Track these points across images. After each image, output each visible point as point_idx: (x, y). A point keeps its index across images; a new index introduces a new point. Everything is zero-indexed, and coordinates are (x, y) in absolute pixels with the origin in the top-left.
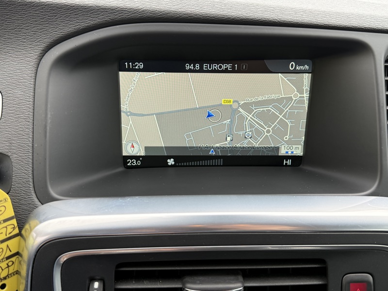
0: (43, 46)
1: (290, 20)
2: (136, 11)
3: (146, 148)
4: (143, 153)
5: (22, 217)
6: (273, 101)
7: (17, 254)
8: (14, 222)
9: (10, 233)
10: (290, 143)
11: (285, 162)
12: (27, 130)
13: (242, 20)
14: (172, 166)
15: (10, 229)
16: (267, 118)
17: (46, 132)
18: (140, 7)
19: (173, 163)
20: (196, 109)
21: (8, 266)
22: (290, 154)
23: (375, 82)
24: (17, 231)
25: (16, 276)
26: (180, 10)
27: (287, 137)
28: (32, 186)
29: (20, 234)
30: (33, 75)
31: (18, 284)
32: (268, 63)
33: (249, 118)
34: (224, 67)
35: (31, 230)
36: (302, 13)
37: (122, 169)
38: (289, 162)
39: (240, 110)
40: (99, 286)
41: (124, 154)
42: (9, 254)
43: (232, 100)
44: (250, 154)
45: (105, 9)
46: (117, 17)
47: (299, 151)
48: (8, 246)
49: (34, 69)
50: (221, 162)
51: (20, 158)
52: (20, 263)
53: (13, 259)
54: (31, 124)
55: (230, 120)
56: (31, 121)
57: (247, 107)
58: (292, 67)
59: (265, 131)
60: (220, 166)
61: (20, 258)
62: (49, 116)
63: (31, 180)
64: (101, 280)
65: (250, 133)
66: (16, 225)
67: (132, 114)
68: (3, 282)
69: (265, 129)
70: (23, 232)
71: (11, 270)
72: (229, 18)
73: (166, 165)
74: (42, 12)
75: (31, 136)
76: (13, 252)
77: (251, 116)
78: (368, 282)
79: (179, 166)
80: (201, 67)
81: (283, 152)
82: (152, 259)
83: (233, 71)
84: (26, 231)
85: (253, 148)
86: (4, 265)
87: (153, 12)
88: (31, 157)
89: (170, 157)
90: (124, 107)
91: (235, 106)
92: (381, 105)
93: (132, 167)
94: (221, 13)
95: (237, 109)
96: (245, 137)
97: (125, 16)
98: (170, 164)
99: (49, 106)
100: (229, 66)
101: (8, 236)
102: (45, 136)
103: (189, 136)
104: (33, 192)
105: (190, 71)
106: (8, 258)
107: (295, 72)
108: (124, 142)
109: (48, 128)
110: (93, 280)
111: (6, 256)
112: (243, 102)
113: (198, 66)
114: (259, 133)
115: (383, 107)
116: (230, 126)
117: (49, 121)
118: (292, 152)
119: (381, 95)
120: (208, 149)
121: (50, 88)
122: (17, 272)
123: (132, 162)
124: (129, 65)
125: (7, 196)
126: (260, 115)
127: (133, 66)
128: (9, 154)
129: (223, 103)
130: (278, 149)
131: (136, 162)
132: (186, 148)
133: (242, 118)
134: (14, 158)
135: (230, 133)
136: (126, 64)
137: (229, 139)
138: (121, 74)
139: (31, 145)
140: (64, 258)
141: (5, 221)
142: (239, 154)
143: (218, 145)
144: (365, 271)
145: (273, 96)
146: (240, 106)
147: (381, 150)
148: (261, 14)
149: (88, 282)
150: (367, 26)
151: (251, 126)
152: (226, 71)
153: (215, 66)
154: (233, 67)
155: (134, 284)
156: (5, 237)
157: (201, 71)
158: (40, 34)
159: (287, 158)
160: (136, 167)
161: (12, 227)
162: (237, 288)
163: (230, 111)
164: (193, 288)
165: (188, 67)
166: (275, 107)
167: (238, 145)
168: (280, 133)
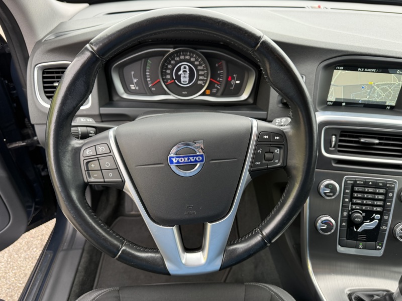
2: (353, 52)
3: (336, 99)
4: (334, 100)
6: (388, 84)
10: (391, 100)
11: (387, 108)
14: (344, 106)
16: (384, 90)
20: (358, 85)
22: (390, 105)
27: (390, 98)
30: (315, 71)
32: (390, 70)
34: (372, 70)
38: (389, 108)
39: (375, 86)
40: (335, 137)
41: (328, 100)
43: (373, 83)
44: (375, 103)
46: (346, 53)
47: (393, 104)
50: (363, 106)
55: (370, 90)
57: (378, 86)
58: (398, 72)
59: (383, 95)
64: (335, 135)
65: (377, 95)
67: (334, 85)
73: (341, 105)
77: (378, 89)
79: (346, 106)
81: (387, 104)
83: (376, 72)
85: (376, 101)
89: (343, 102)
90: (332, 83)
91: (373, 85)
93: (329, 105)
96: (374, 97)
97: (349, 53)
100: (374, 70)
103: (353, 95)
105: (360, 71)
107: (399, 74)
108: (329, 95)
110: (333, 135)
112: (376, 84)
113: (363, 70)
114: (380, 96)
116: (370, 92)
120: (359, 100)
123: (329, 103)
126: (381, 89)
127: (339, 68)
129: (369, 84)
130: (386, 102)
131: (331, 103)
132: (350, 100)
133: (375, 90)
135: (369, 94)
136: (337, 68)
137: (368, 97)
138: (335, 70)
140: (327, 127)
142: (370, 103)
143: (363, 99)
145: (389, 82)
149: (331, 135)
151: (378, 93)
152: (373, 72)
153: (369, 70)
155: (344, 138)
157: (364, 71)
159: (388, 106)
160: (331, 105)
162: (377, 141)
163: (371, 87)
164: (362, 140)
165: (359, 69)
166: (388, 86)
167: (371, 100)
168: (388, 96)
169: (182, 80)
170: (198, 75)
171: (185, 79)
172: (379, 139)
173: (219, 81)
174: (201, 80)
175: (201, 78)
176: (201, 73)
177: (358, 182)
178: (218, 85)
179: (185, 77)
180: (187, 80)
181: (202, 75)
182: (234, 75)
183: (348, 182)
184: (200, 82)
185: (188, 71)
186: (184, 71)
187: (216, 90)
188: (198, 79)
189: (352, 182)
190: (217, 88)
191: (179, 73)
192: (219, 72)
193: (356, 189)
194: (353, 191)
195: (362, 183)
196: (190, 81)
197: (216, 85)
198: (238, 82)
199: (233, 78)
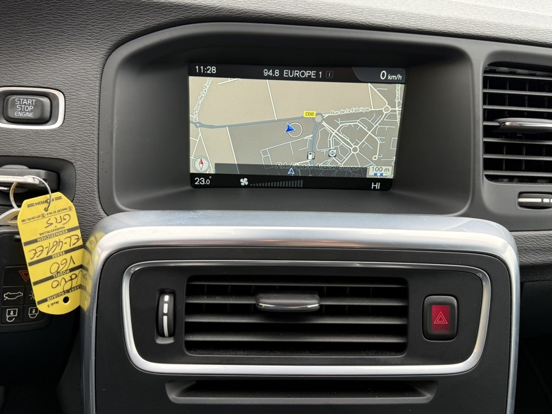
0: (110, 44)
1: (379, 23)
2: (212, 9)
3: (217, 166)
4: (212, 171)
5: (87, 229)
6: (361, 114)
7: (81, 267)
8: (78, 232)
9: (74, 244)
10: (378, 163)
11: (373, 185)
12: (92, 136)
13: (327, 21)
14: (245, 186)
15: (74, 241)
16: (354, 134)
17: (112, 139)
18: (217, 5)
19: (247, 183)
20: (274, 121)
21: (72, 279)
22: (379, 176)
23: (471, 94)
24: (80, 243)
25: (79, 290)
26: (259, 9)
27: (376, 156)
28: (97, 196)
29: (83, 246)
30: (99, 76)
31: (82, 298)
32: (357, 71)
33: (334, 134)
34: (307, 74)
35: (97, 242)
36: (393, 16)
37: (189, 188)
38: (378, 186)
39: (324, 123)
40: (170, 299)
41: (192, 171)
42: (72, 266)
43: (315, 113)
44: (335, 174)
45: (179, 6)
46: (192, 15)
47: (388, 173)
48: (71, 258)
49: (99, 70)
50: (301, 183)
51: (84, 166)
52: (84, 276)
53: (77, 272)
54: (96, 129)
55: (311, 136)
56: (96, 126)
57: (331, 121)
58: (383, 76)
59: (352, 149)
60: (300, 188)
61: (85, 272)
62: (115, 121)
63: (96, 190)
64: (172, 293)
65: (335, 151)
66: (80, 236)
67: (202, 125)
68: (67, 295)
69: (352, 146)
70: (88, 244)
71: (75, 283)
72: (313, 19)
73: (239, 185)
74: (110, 7)
75: (96, 143)
76: (77, 264)
77: (335, 131)
78: (452, 305)
79: (253, 187)
80: (281, 73)
81: (371, 174)
82: (225, 273)
83: (317, 79)
84: (91, 243)
85: (337, 168)
86: (67, 277)
87: (230, 10)
88: (96, 165)
89: (243, 177)
90: (194, 116)
91: (318, 119)
92: (477, 119)
93: (200, 186)
94: (305, 13)
95: (320, 123)
96: (329, 156)
97: (199, 14)
98: (243, 184)
99: (115, 111)
100: (312, 73)
101: (72, 247)
102: (112, 144)
103: (265, 153)
104: (98, 202)
105: (269, 78)
106: (72, 270)
107: (387, 82)
108: (192, 158)
109: (114, 134)
110: (163, 292)
111: (70, 268)
112: (327, 115)
113: (277, 73)
114: (345, 151)
115: (479, 122)
116: (313, 142)
117: (115, 127)
118: (382, 175)
119: (477, 108)
120: (287, 168)
121: (117, 90)
122: (81, 287)
123: (200, 181)
124: (200, 69)
125: (71, 204)
126: (346, 131)
127: (204, 70)
128: (73, 161)
129: (305, 116)
130: (365, 170)
131: (205, 182)
132: (262, 166)
133: (326, 133)
134: (77, 165)
135: (312, 150)
136: (197, 67)
137: (310, 157)
138: (191, 78)
139: (96, 152)
140: (135, 268)
141: (70, 230)
142: (321, 175)
143: (298, 164)
144: (450, 293)
145: (361, 110)
146: (324, 119)
147: (474, 168)
148: (348, 16)
149: (157, 295)
150: (465, 32)
151: (336, 143)
152: (309, 79)
153: (297, 73)
154: (317, 75)
155: (205, 299)
156: (69, 248)
157: (281, 78)
158: (107, 31)
159: (375, 180)
160: (205, 186)
161: (75, 238)
162: (313, 304)
163: (312, 125)
164: (267, 303)
165: (266, 73)
166: (364, 122)
167: (321, 165)
168: (368, 151)
172: (322, 294)
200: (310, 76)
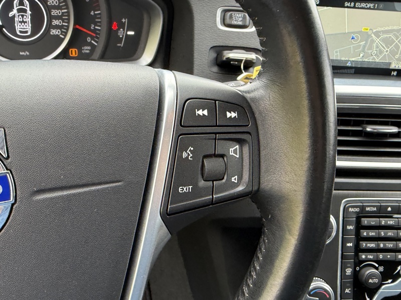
6: (394, 30)
10: (398, 60)
11: (392, 73)
16: (388, 42)
20: (345, 33)
22: (397, 68)
27: (398, 56)
32: (396, 5)
33: (377, 41)
34: (369, 6)
38: (395, 73)
39: (373, 35)
43: (369, 28)
44: (372, 66)
50: (353, 71)
55: (364, 42)
57: (377, 34)
59: (385, 51)
60: (352, 74)
65: (376, 52)
69: (385, 49)
77: (378, 40)
80: (355, 5)
81: (392, 67)
83: (374, 9)
85: (375, 62)
91: (370, 32)
95: (370, 35)
96: (372, 55)
100: (372, 5)
103: (337, 52)
105: (348, 7)
112: (375, 30)
113: (353, 4)
114: (381, 52)
116: (364, 46)
118: (395, 67)
120: (347, 61)
126: (384, 40)
129: (363, 30)
130: (390, 64)
133: (373, 41)
135: (363, 51)
137: (361, 55)
142: (365, 66)
143: (353, 59)
145: (395, 28)
146: (373, 33)
151: (377, 47)
152: (370, 8)
153: (363, 5)
154: (374, 6)
157: (354, 7)
159: (394, 70)
162: (394, 130)
163: (366, 36)
165: (347, 4)
166: (394, 34)
167: (366, 60)
168: (393, 53)
169: (18, 27)
170: (51, 18)
171: (23, 25)
173: (95, 31)
174: (57, 27)
175: (56, 22)
176: (54, 12)
177: (368, 209)
178: (92, 38)
179: (23, 22)
180: (28, 28)
181: (57, 18)
182: (124, 20)
183: (351, 210)
184: (54, 32)
185: (28, 9)
186: (19, 11)
187: (89, 48)
188: (50, 26)
189: (357, 210)
190: (90, 44)
191: (11, 14)
192: (92, 13)
193: (365, 221)
194: (359, 227)
195: (375, 209)
196: (35, 31)
197: (89, 40)
198: (131, 33)
199: (122, 25)
200: (370, 7)
